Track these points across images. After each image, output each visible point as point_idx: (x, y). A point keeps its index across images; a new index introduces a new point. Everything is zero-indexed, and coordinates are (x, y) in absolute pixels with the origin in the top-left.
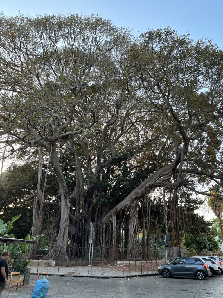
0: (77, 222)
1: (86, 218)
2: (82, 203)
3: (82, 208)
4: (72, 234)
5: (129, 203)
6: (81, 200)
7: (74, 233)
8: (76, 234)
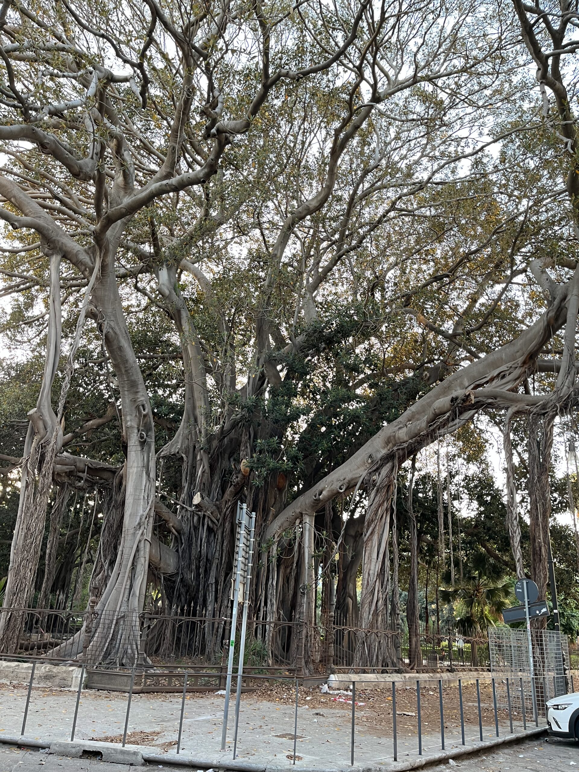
0: (184, 534)
1: (212, 521)
2: (203, 472)
3: (202, 490)
4: (164, 574)
5: (364, 474)
6: (198, 463)
7: (171, 569)
8: (178, 573)
